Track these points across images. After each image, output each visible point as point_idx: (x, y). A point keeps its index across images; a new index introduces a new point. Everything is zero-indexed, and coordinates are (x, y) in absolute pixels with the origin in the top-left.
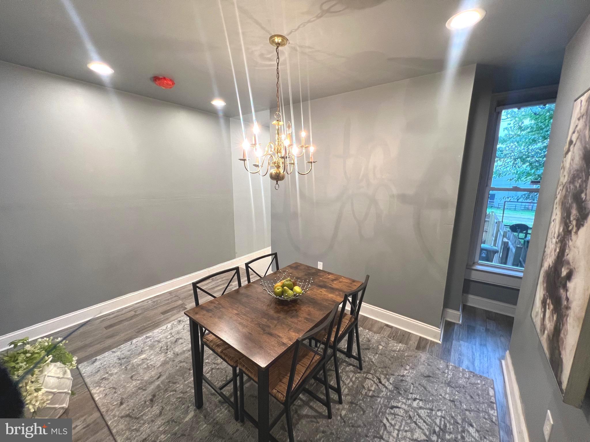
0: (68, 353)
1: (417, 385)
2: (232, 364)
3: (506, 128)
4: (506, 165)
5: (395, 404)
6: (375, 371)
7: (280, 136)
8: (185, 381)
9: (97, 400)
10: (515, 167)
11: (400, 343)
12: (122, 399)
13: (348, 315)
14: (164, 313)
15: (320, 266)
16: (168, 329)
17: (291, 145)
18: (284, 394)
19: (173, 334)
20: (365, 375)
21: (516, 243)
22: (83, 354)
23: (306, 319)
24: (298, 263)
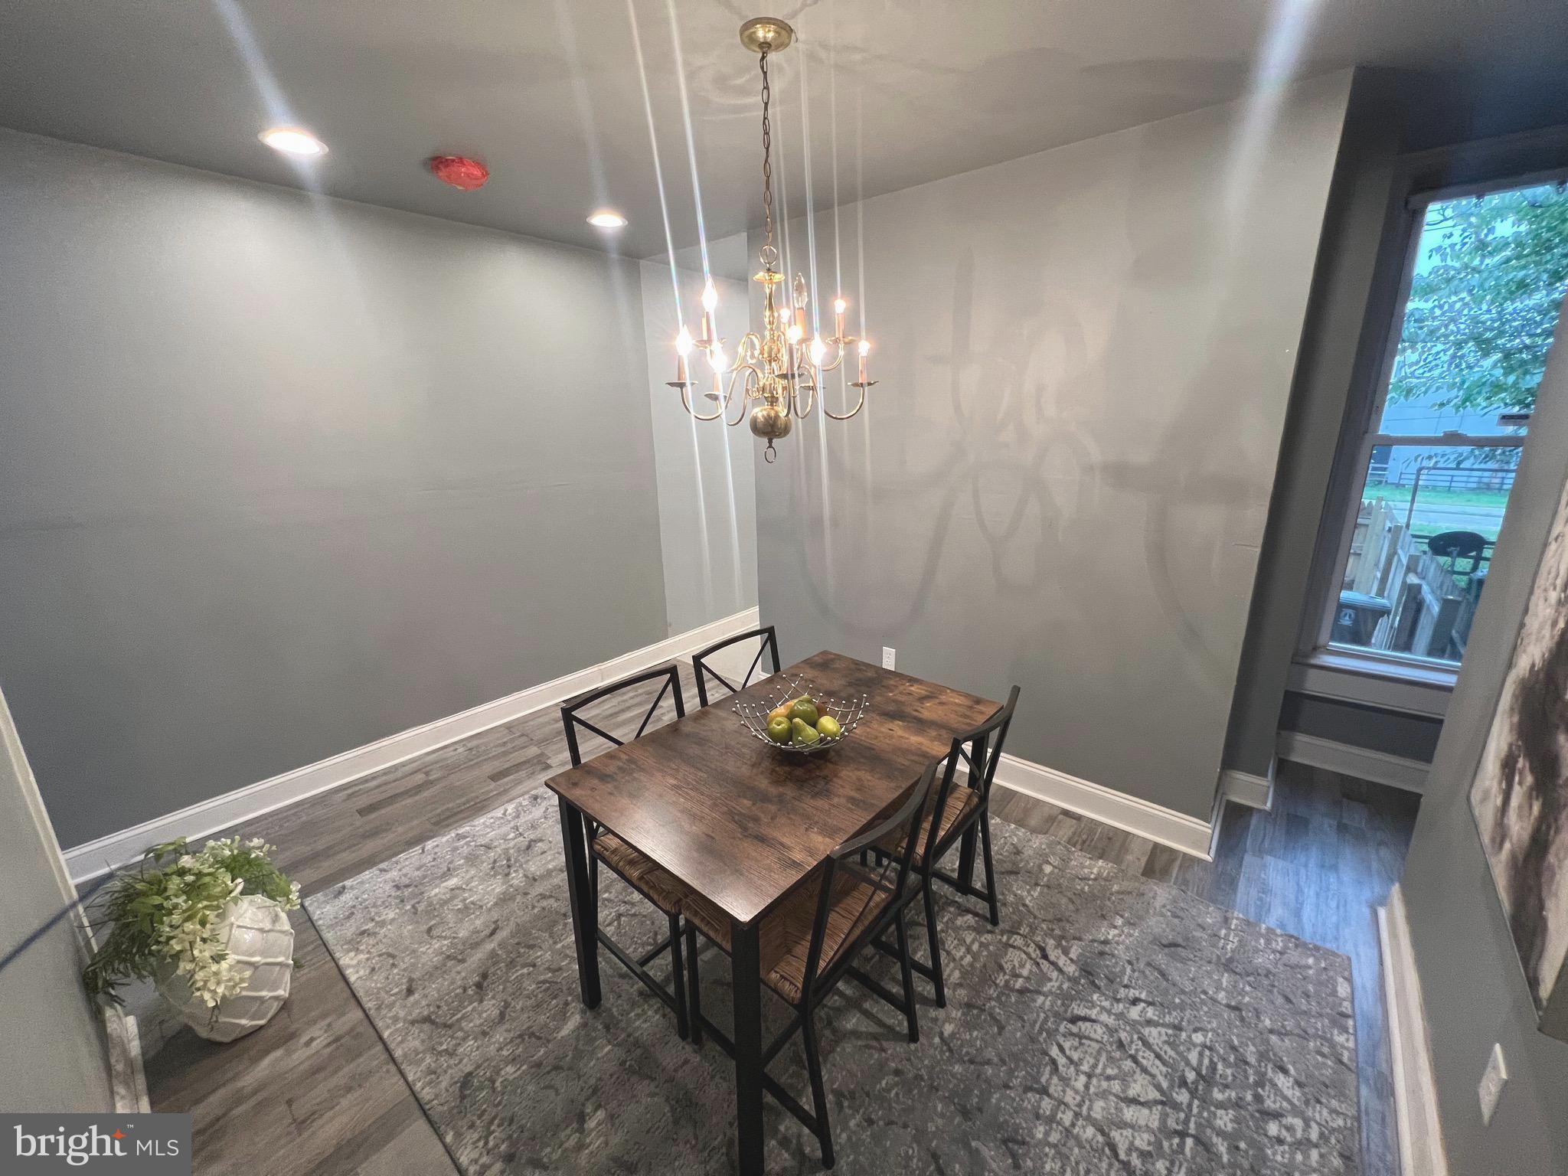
0: (277, 873)
1: (1142, 965)
2: (668, 907)
3: (1439, 249)
4: (1430, 362)
5: (1082, 1011)
6: (1033, 929)
7: (776, 314)
8: (555, 943)
9: (355, 982)
10: (1457, 366)
11: (1101, 858)
12: (411, 980)
13: (962, 789)
14: (495, 777)
15: (889, 660)
16: (509, 818)
17: (806, 340)
18: (798, 984)
19: (520, 830)
20: (1005, 938)
21: (1445, 589)
22: (311, 874)
23: (852, 800)
24: (831, 653)
